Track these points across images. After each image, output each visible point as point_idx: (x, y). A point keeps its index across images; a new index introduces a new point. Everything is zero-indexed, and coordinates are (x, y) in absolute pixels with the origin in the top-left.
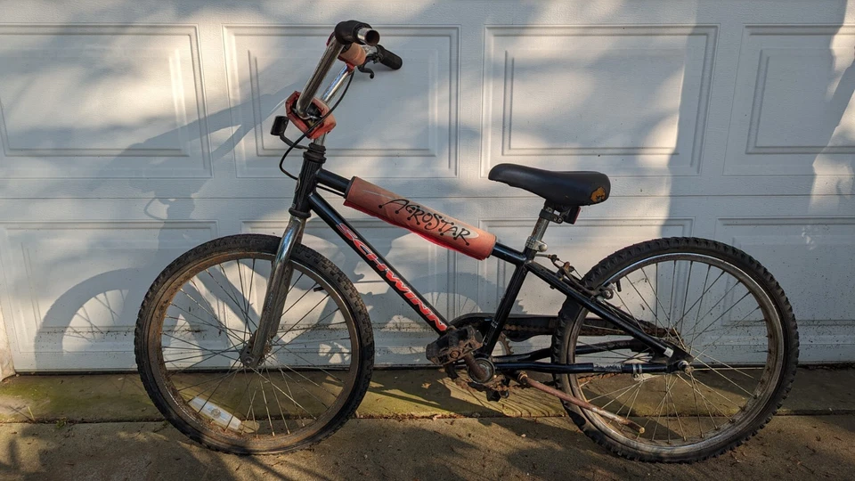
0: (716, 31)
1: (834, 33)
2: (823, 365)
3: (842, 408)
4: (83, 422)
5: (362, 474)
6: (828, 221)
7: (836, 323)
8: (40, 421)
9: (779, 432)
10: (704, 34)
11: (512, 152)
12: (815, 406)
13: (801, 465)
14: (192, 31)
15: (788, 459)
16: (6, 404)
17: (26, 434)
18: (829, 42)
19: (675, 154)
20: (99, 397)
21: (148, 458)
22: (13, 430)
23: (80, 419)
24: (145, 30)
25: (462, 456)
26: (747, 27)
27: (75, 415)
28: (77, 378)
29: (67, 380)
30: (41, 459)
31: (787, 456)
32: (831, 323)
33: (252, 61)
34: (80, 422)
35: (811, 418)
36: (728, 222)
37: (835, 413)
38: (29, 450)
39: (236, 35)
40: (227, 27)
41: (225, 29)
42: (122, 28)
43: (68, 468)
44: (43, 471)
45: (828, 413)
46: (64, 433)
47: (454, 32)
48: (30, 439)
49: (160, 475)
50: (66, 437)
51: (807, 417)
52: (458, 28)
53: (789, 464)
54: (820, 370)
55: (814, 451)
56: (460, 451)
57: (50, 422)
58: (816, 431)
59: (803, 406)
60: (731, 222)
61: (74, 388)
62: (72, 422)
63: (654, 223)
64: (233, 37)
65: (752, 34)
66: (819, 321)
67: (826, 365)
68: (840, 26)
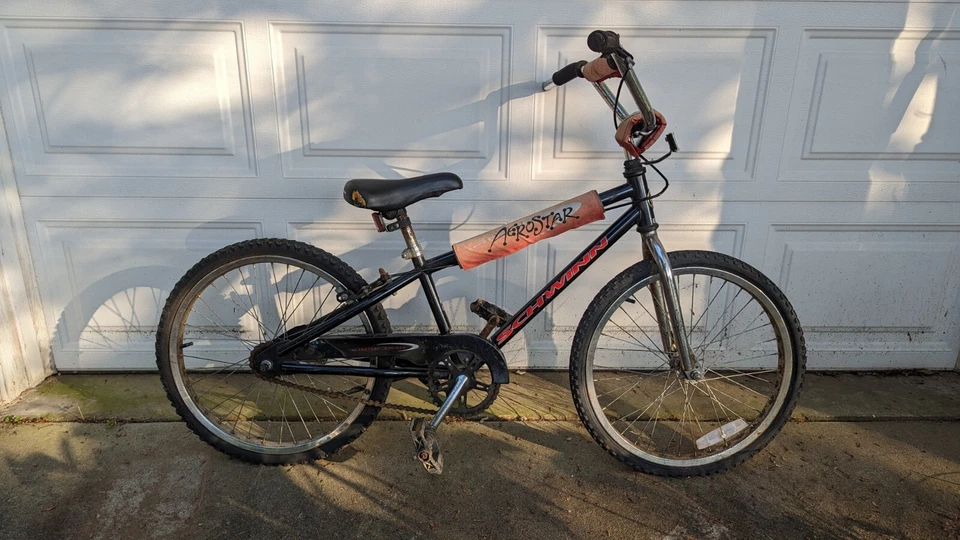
0: (774, 35)
1: (894, 38)
2: (872, 372)
3: (885, 414)
4: (133, 421)
5: (411, 475)
6: (882, 228)
7: (887, 330)
8: (90, 420)
9: (820, 438)
10: (762, 37)
11: (564, 155)
12: (859, 413)
13: (838, 470)
14: (238, 27)
15: (826, 464)
16: (52, 403)
17: (77, 433)
18: (889, 47)
19: (729, 158)
20: (146, 397)
21: (202, 458)
22: (65, 430)
23: (129, 419)
24: (189, 26)
25: (508, 459)
26: (806, 30)
27: (124, 415)
28: (120, 378)
29: (111, 380)
30: (97, 458)
31: (825, 461)
32: (882, 330)
33: (299, 60)
34: (130, 422)
35: (853, 424)
36: (780, 228)
37: (877, 420)
38: (81, 449)
39: (282, 32)
40: (273, 24)
41: (271, 26)
42: (164, 24)
43: (123, 467)
44: (100, 469)
45: (870, 420)
46: (115, 433)
47: (507, 32)
48: (83, 439)
49: (216, 474)
50: (117, 436)
51: (849, 424)
52: (510, 28)
53: (826, 469)
54: (869, 377)
55: (852, 456)
56: (506, 453)
57: (100, 421)
58: (856, 436)
59: (847, 413)
60: (784, 228)
61: (118, 388)
62: (122, 422)
63: (706, 228)
64: (280, 35)
65: (811, 38)
66: (870, 328)
67: (875, 371)
68: (901, 31)
